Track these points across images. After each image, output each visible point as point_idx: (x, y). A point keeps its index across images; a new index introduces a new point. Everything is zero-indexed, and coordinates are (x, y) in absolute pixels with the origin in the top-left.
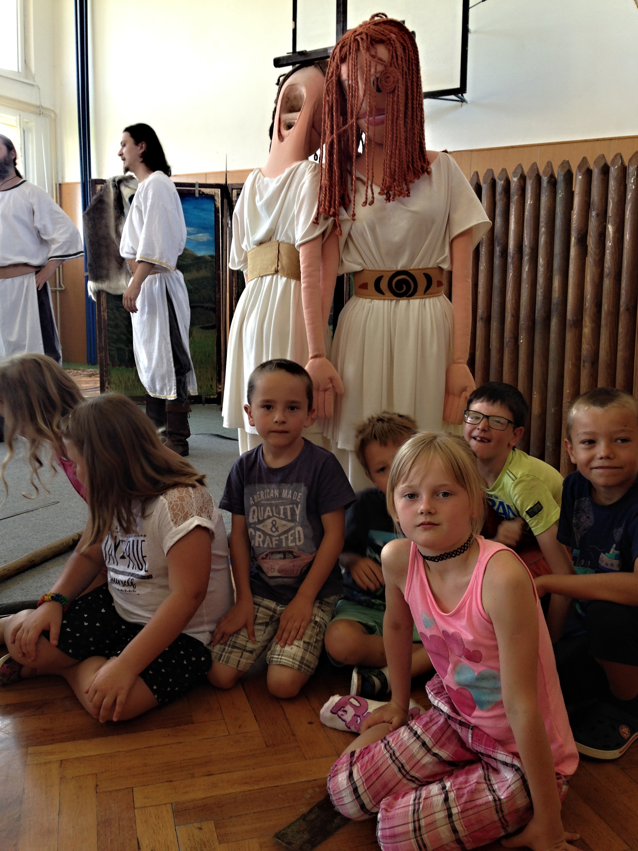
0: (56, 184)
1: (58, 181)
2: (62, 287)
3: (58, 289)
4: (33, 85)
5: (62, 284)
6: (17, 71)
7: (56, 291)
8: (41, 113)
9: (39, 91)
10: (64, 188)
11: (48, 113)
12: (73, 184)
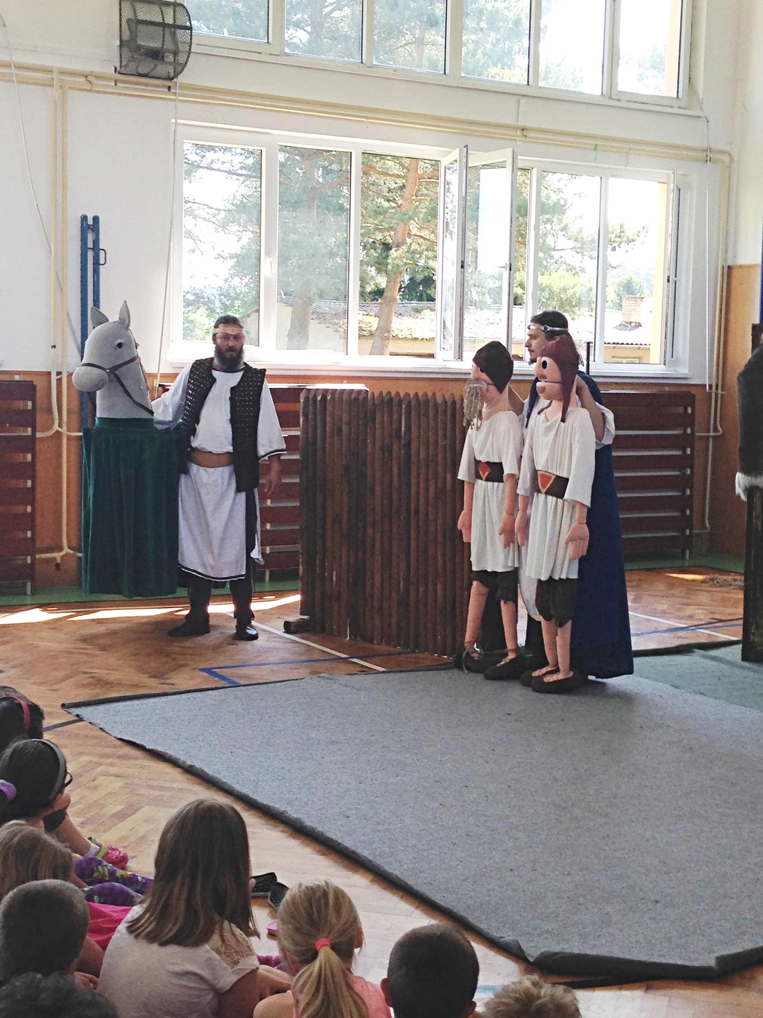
0: (723, 267)
1: (726, 260)
2: (718, 431)
3: (712, 434)
4: (699, 117)
5: (719, 426)
6: (676, 96)
7: (707, 438)
8: (709, 159)
9: (708, 125)
10: (735, 273)
11: (719, 156)
12: (750, 267)
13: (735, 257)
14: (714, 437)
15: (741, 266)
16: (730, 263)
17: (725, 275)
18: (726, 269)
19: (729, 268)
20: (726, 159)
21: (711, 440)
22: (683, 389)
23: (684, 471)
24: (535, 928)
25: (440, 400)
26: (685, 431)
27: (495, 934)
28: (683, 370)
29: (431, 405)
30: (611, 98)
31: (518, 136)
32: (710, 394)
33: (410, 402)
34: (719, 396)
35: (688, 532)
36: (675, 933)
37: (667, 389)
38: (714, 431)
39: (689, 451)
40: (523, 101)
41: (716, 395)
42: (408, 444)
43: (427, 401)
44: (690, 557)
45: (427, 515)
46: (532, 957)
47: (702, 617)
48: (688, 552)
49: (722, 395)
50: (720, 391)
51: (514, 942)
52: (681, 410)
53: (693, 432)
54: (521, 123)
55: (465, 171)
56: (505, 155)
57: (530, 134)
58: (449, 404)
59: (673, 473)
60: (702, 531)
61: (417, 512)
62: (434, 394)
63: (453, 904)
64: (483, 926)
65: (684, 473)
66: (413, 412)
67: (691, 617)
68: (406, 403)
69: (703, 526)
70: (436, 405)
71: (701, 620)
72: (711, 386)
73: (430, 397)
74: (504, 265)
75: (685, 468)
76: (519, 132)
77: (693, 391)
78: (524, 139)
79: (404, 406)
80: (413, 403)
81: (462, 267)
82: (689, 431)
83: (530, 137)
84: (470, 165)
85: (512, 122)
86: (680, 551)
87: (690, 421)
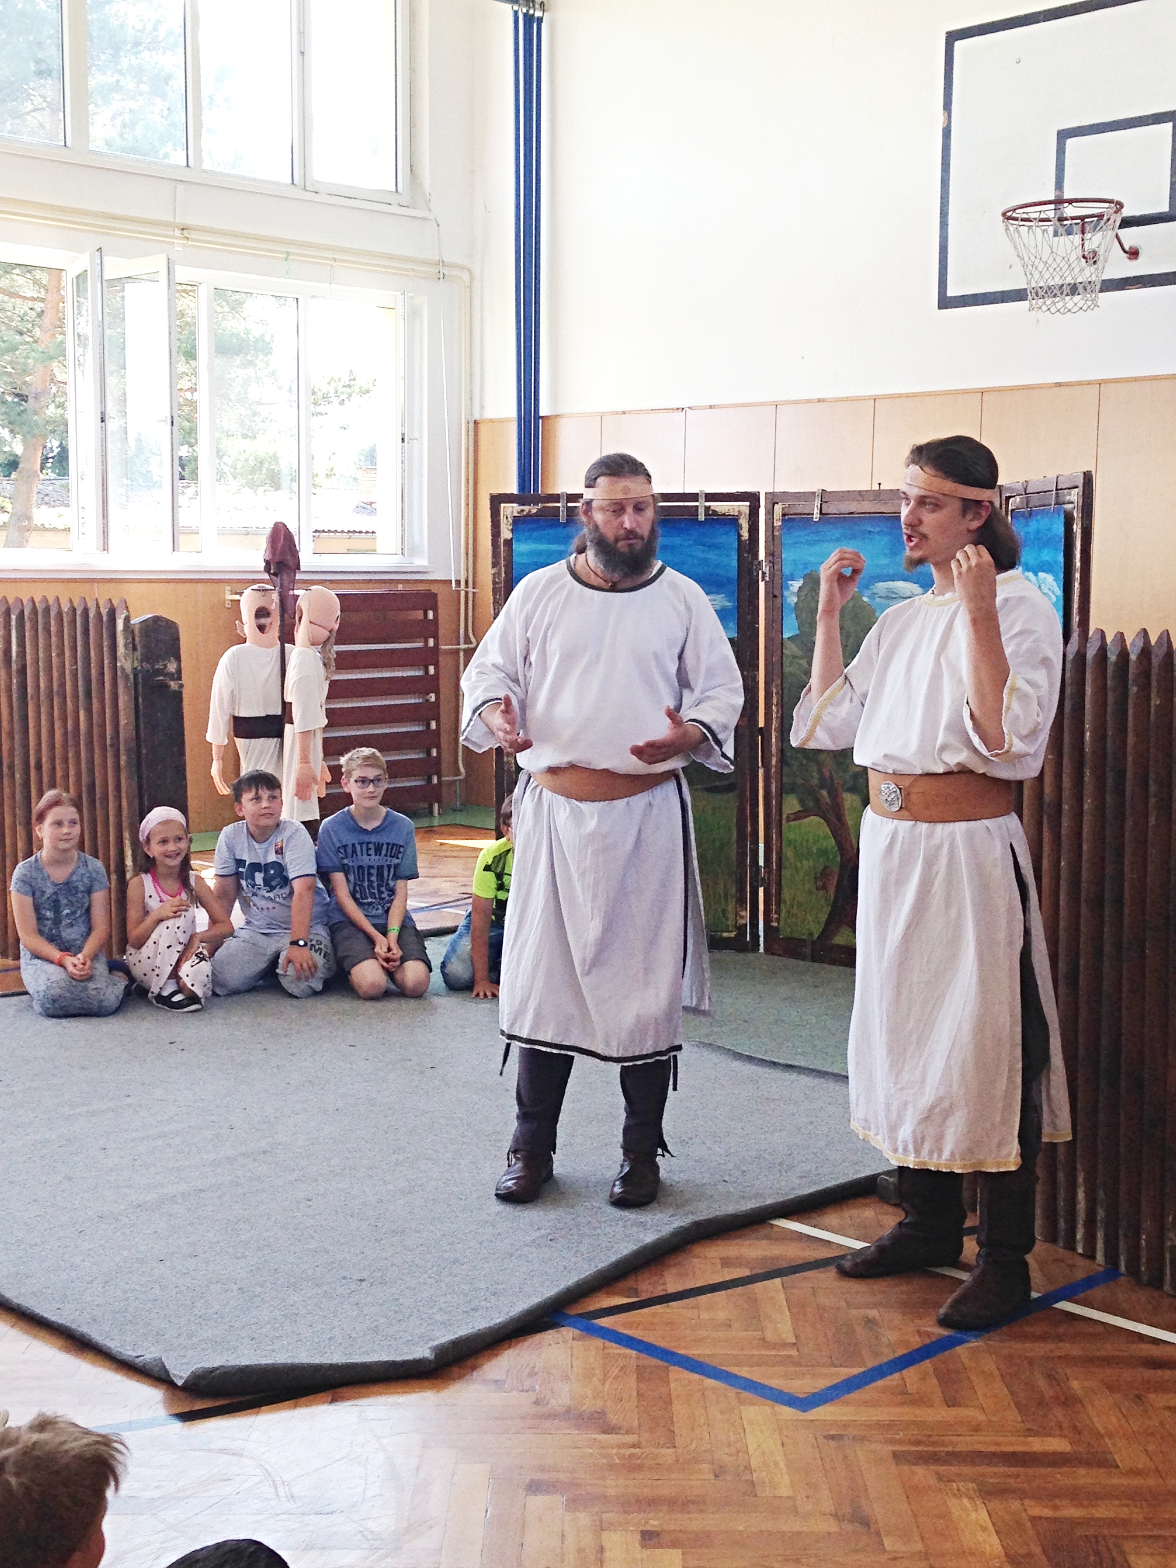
0: (468, 422)
1: (472, 414)
2: (471, 643)
3: (463, 646)
4: (424, 219)
5: (471, 635)
6: (394, 190)
7: (458, 651)
8: (442, 276)
9: (439, 230)
10: (483, 429)
11: (454, 272)
12: (501, 421)
13: (482, 408)
14: (465, 650)
15: (491, 421)
16: (477, 417)
17: (471, 433)
18: (472, 425)
19: (476, 422)
20: (466, 277)
21: (462, 654)
22: (421, 587)
23: (428, 697)
24: (190, 1337)
25: (65, 608)
26: (426, 642)
27: (128, 1352)
28: (421, 562)
29: (53, 613)
30: (305, 189)
31: (177, 238)
32: (459, 592)
33: (22, 613)
34: (470, 595)
35: (435, 780)
36: (383, 1320)
37: (400, 587)
38: (465, 643)
39: (432, 670)
40: (181, 188)
41: (467, 593)
42: (23, 670)
43: (47, 610)
44: (439, 814)
45: (53, 769)
46: (181, 1377)
47: (450, 892)
48: (436, 806)
49: (474, 593)
50: (470, 589)
51: (155, 1360)
52: (419, 614)
53: (436, 644)
54: (180, 220)
55: (99, 285)
56: (158, 263)
57: (194, 235)
58: (79, 612)
59: (413, 701)
60: (456, 778)
61: (39, 767)
62: (58, 599)
63: (72, 1317)
64: (113, 1345)
65: (428, 700)
66: (28, 626)
67: (435, 893)
68: (17, 612)
69: (458, 773)
70: (60, 614)
71: (448, 896)
72: (458, 582)
73: (51, 601)
74: (164, 418)
75: (428, 694)
76: (178, 233)
77: (434, 589)
78: (185, 242)
79: (13, 617)
80: (26, 613)
81: (103, 420)
82: (431, 643)
83: (193, 240)
84: (106, 277)
85: (167, 217)
86: (426, 805)
87: (431, 629)
